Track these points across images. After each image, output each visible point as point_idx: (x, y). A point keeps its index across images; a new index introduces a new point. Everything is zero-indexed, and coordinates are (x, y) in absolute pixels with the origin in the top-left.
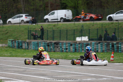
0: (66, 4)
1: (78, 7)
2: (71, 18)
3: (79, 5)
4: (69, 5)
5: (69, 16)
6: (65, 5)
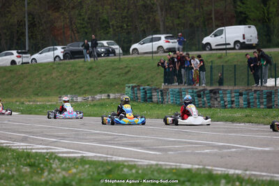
0: (245, 14)
1: (269, 19)
2: (255, 41)
3: (270, 16)
4: (252, 15)
5: (251, 38)
6: (243, 15)
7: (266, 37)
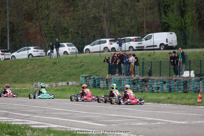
1: (185, 28)
2: (175, 44)
3: (186, 25)
4: (173, 25)
6: (167, 25)
7: (183, 41)
